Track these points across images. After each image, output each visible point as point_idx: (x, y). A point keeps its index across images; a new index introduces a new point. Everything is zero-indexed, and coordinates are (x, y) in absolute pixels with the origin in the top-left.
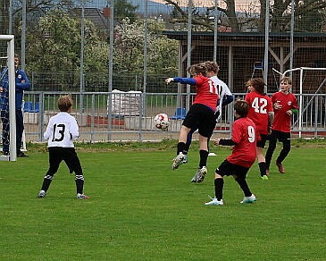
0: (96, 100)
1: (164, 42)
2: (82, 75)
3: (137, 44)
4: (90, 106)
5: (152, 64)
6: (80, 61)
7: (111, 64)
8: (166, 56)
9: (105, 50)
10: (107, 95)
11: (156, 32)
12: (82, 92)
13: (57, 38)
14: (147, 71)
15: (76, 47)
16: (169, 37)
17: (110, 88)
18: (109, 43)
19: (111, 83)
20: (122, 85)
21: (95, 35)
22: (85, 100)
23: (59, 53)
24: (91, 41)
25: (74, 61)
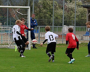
0: (58, 29)
1: (82, 9)
2: (53, 20)
3: (72, 9)
4: (56, 31)
5: (78, 16)
6: (53, 15)
7: (63, 16)
8: (82, 14)
9: (61, 12)
10: (62, 27)
11: (79, 6)
12: (53, 26)
13: (45, 7)
14: (76, 19)
15: (51, 11)
16: (84, 7)
17: (63, 25)
18: (63, 9)
19: (63, 23)
20: (67, 24)
21: (57, 7)
22: (54, 29)
23: (45, 13)
24: (56, 8)
25: (50, 15)
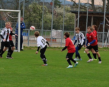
0: (47, 32)
1: (70, 14)
2: (42, 24)
3: (61, 14)
4: (45, 35)
5: (66, 21)
6: (42, 20)
7: (52, 21)
8: (71, 19)
9: (50, 16)
10: (50, 31)
11: (67, 11)
12: (42, 30)
13: (34, 12)
14: (64, 24)
15: (41, 15)
16: (72, 12)
17: (52, 29)
18: (52, 14)
19: (52, 27)
20: (55, 28)
21: (47, 11)
22: (43, 33)
23: (35, 17)
24: (45, 13)
25: (40, 19)
